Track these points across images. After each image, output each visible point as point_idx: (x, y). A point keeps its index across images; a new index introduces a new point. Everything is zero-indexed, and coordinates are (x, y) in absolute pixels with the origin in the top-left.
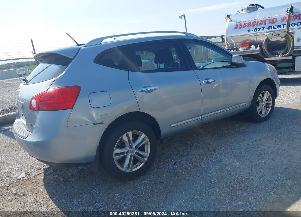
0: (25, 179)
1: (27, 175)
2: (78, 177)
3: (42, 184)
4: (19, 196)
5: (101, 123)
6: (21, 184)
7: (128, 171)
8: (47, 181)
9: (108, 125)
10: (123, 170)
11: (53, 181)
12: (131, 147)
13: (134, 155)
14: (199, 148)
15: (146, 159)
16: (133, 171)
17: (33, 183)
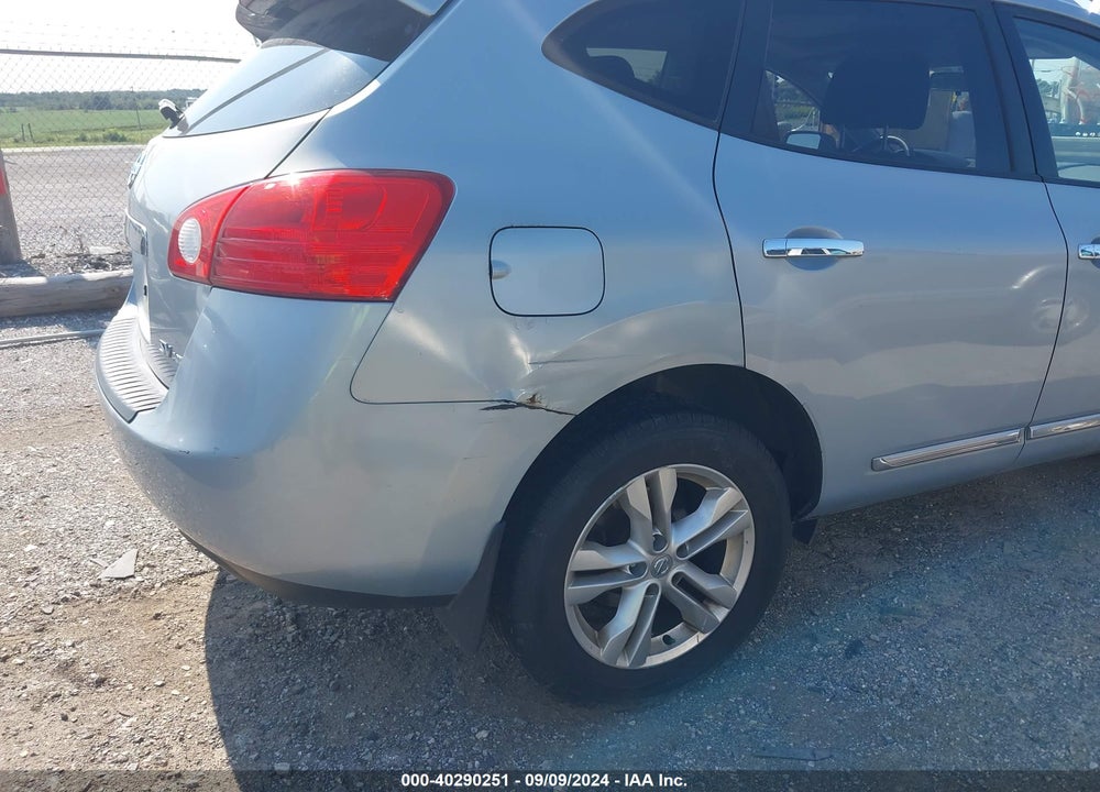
0: (129, 589)
1: (142, 568)
2: (367, 632)
3: (198, 634)
4: (78, 680)
5: (531, 404)
6: (105, 614)
7: (624, 663)
8: (221, 622)
9: (569, 419)
10: (601, 654)
11: (250, 630)
12: (659, 543)
13: (666, 588)
14: (969, 578)
15: (721, 614)
16: (645, 665)
17: (157, 617)
